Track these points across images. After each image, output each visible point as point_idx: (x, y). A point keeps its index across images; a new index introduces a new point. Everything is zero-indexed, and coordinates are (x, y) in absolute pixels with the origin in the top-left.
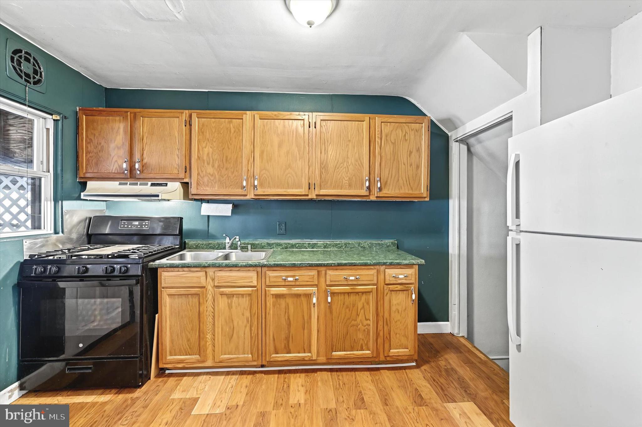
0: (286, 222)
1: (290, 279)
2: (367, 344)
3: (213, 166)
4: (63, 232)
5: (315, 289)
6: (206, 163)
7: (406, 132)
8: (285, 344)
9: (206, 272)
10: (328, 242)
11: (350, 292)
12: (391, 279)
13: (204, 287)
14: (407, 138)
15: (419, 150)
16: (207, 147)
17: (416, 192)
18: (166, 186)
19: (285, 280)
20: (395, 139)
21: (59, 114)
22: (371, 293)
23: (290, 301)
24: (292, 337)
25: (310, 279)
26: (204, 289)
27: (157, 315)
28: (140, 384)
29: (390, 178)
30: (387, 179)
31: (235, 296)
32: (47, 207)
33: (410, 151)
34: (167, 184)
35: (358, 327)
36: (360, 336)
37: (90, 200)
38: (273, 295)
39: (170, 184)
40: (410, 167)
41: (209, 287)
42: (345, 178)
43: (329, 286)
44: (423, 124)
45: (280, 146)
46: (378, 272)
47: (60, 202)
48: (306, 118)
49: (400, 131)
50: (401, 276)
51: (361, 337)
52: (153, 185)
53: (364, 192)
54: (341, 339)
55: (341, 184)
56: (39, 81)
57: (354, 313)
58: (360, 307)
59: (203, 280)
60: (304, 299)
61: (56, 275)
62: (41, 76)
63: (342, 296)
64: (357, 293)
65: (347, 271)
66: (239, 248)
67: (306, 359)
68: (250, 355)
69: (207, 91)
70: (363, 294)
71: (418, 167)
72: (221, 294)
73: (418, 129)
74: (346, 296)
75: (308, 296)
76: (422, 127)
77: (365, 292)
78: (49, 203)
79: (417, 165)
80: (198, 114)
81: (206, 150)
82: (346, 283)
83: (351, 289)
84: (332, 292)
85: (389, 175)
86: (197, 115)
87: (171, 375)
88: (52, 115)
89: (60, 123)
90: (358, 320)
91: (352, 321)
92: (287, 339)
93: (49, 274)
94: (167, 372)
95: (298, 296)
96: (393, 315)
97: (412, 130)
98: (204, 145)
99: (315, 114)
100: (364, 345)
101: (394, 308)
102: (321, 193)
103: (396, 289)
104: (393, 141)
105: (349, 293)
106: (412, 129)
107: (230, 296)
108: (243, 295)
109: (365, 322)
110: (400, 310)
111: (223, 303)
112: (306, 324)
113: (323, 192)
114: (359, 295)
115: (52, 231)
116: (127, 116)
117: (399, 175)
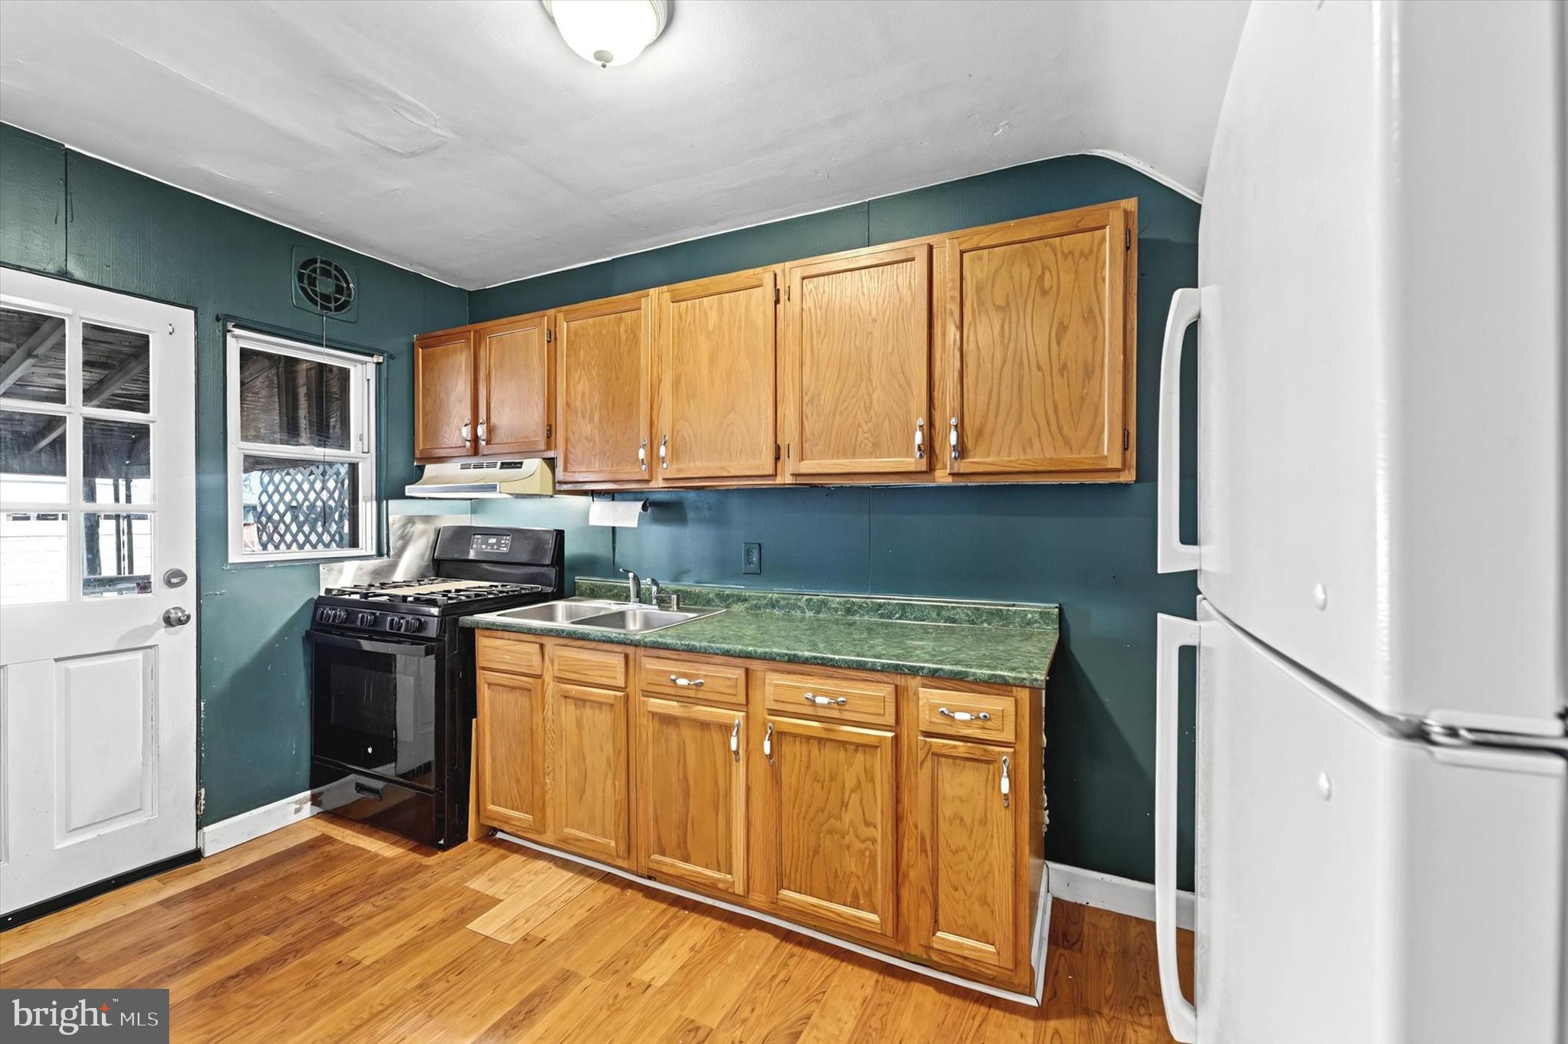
0: (760, 544)
1: (682, 682)
2: (869, 894)
3: (591, 420)
4: (388, 554)
5: (738, 717)
6: (580, 414)
7: (1044, 268)
8: (678, 836)
9: (542, 646)
10: (857, 598)
11: (823, 738)
12: (934, 720)
13: (539, 677)
14: (1047, 285)
15: (1091, 317)
16: (582, 380)
17: (1083, 457)
18: (520, 467)
19: (674, 681)
20: (1008, 295)
21: (381, 353)
22: (879, 749)
23: (688, 733)
24: (693, 822)
25: (728, 687)
26: (540, 681)
27: (474, 720)
28: (442, 842)
29: (991, 415)
30: (986, 416)
31: (587, 703)
32: (367, 511)
33: (1061, 324)
34: (521, 463)
35: (844, 838)
36: (851, 864)
37: (430, 498)
38: (654, 714)
39: (527, 462)
40: (1062, 375)
41: (548, 678)
42: (863, 424)
43: (772, 712)
44: (1108, 227)
45: (713, 359)
46: (898, 693)
47: (385, 501)
48: (768, 280)
49: (1025, 266)
50: (960, 716)
51: (853, 869)
52: (504, 466)
53: (913, 462)
54: (803, 861)
55: (853, 444)
56: (346, 304)
57: (834, 798)
58: (850, 783)
59: (536, 659)
60: (717, 737)
61: (344, 625)
62: (349, 296)
63: (805, 748)
64: (843, 744)
65: (815, 680)
66: (654, 601)
67: (720, 886)
68: (613, 844)
69: (610, 259)
70: (856, 751)
71: (1089, 372)
72: (566, 697)
73: (1086, 251)
74: (815, 743)
75: (726, 729)
76: (1103, 239)
77: (864, 746)
78: (369, 504)
79: (1086, 366)
80: (566, 313)
81: (580, 387)
82: (809, 710)
83: (825, 729)
84: (779, 730)
85: (988, 406)
86: (564, 315)
87: (501, 843)
88: (372, 356)
89: (384, 366)
90: (847, 817)
91: (829, 818)
92: (683, 825)
93: (332, 621)
94: (500, 835)
95: (704, 725)
96: (943, 826)
97: (1065, 256)
98: (577, 375)
99: (788, 264)
100: (861, 895)
101: (946, 810)
102: (803, 471)
103: (954, 753)
104: (1000, 302)
105: (821, 741)
106: (1066, 251)
107: (581, 702)
108: (601, 704)
109: (866, 832)
110: (968, 820)
111: (568, 714)
112: (720, 801)
113: (808, 466)
114: (846, 750)
115: (374, 552)
116: (469, 339)
117: (1021, 406)
